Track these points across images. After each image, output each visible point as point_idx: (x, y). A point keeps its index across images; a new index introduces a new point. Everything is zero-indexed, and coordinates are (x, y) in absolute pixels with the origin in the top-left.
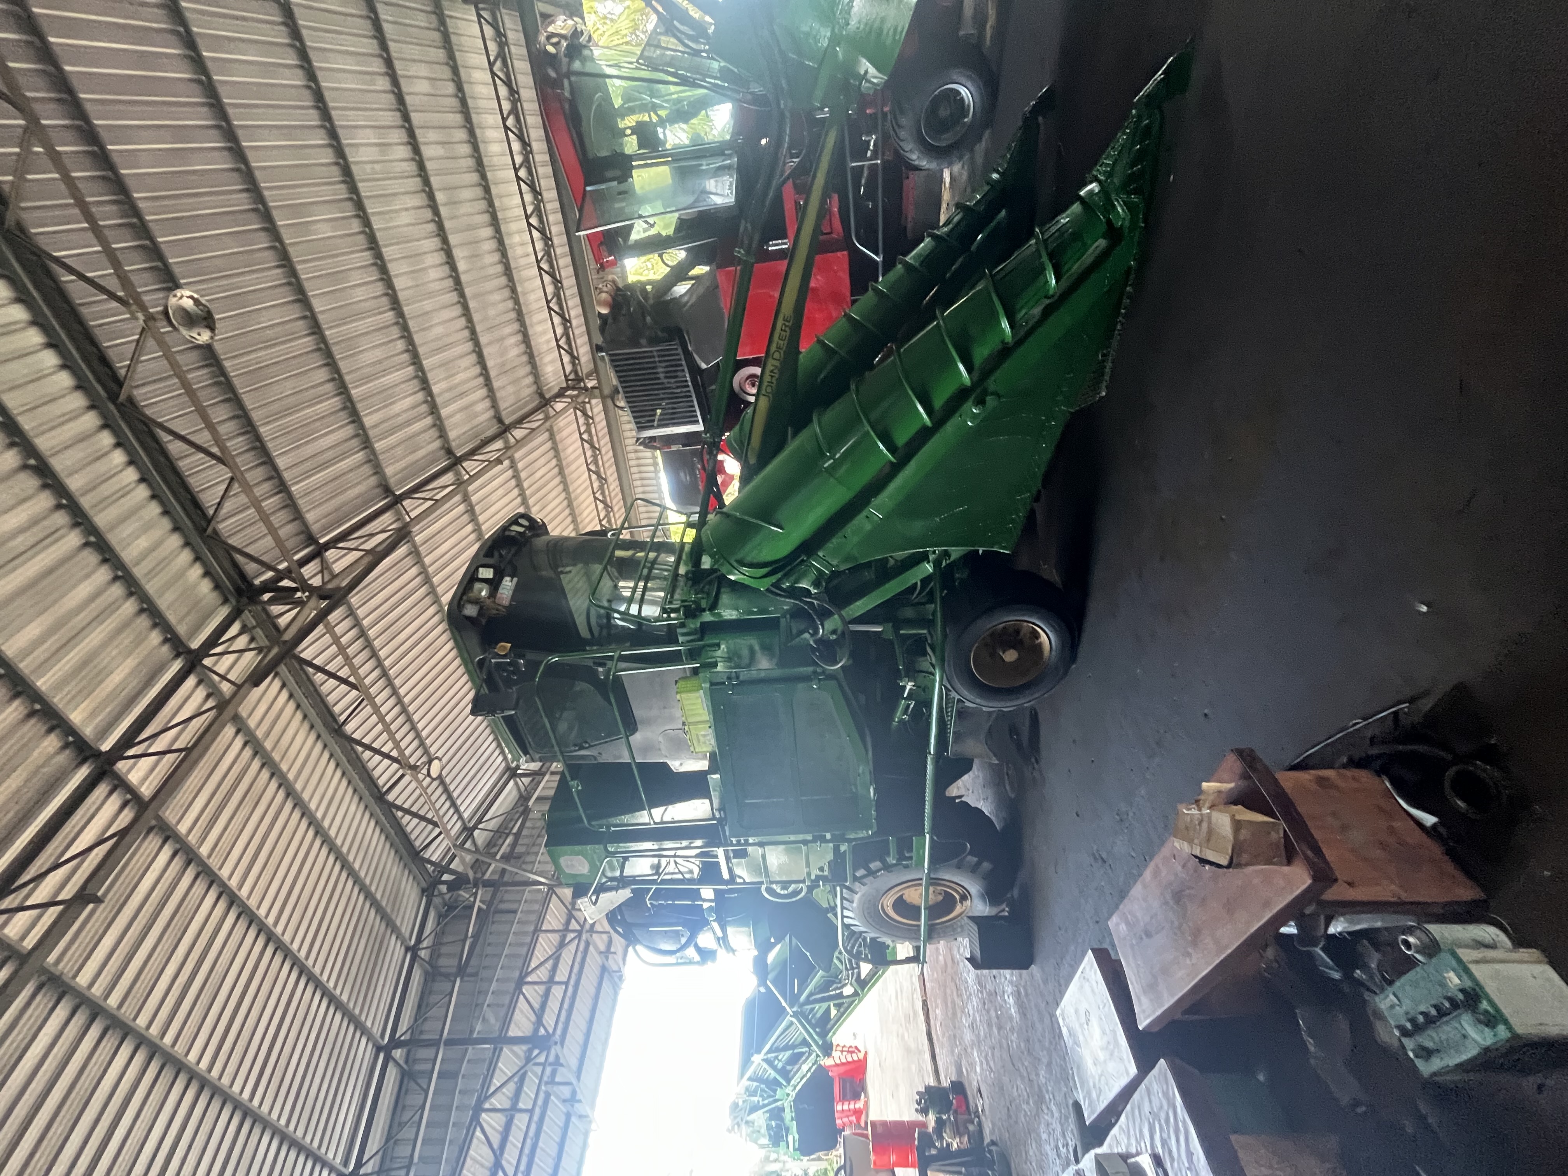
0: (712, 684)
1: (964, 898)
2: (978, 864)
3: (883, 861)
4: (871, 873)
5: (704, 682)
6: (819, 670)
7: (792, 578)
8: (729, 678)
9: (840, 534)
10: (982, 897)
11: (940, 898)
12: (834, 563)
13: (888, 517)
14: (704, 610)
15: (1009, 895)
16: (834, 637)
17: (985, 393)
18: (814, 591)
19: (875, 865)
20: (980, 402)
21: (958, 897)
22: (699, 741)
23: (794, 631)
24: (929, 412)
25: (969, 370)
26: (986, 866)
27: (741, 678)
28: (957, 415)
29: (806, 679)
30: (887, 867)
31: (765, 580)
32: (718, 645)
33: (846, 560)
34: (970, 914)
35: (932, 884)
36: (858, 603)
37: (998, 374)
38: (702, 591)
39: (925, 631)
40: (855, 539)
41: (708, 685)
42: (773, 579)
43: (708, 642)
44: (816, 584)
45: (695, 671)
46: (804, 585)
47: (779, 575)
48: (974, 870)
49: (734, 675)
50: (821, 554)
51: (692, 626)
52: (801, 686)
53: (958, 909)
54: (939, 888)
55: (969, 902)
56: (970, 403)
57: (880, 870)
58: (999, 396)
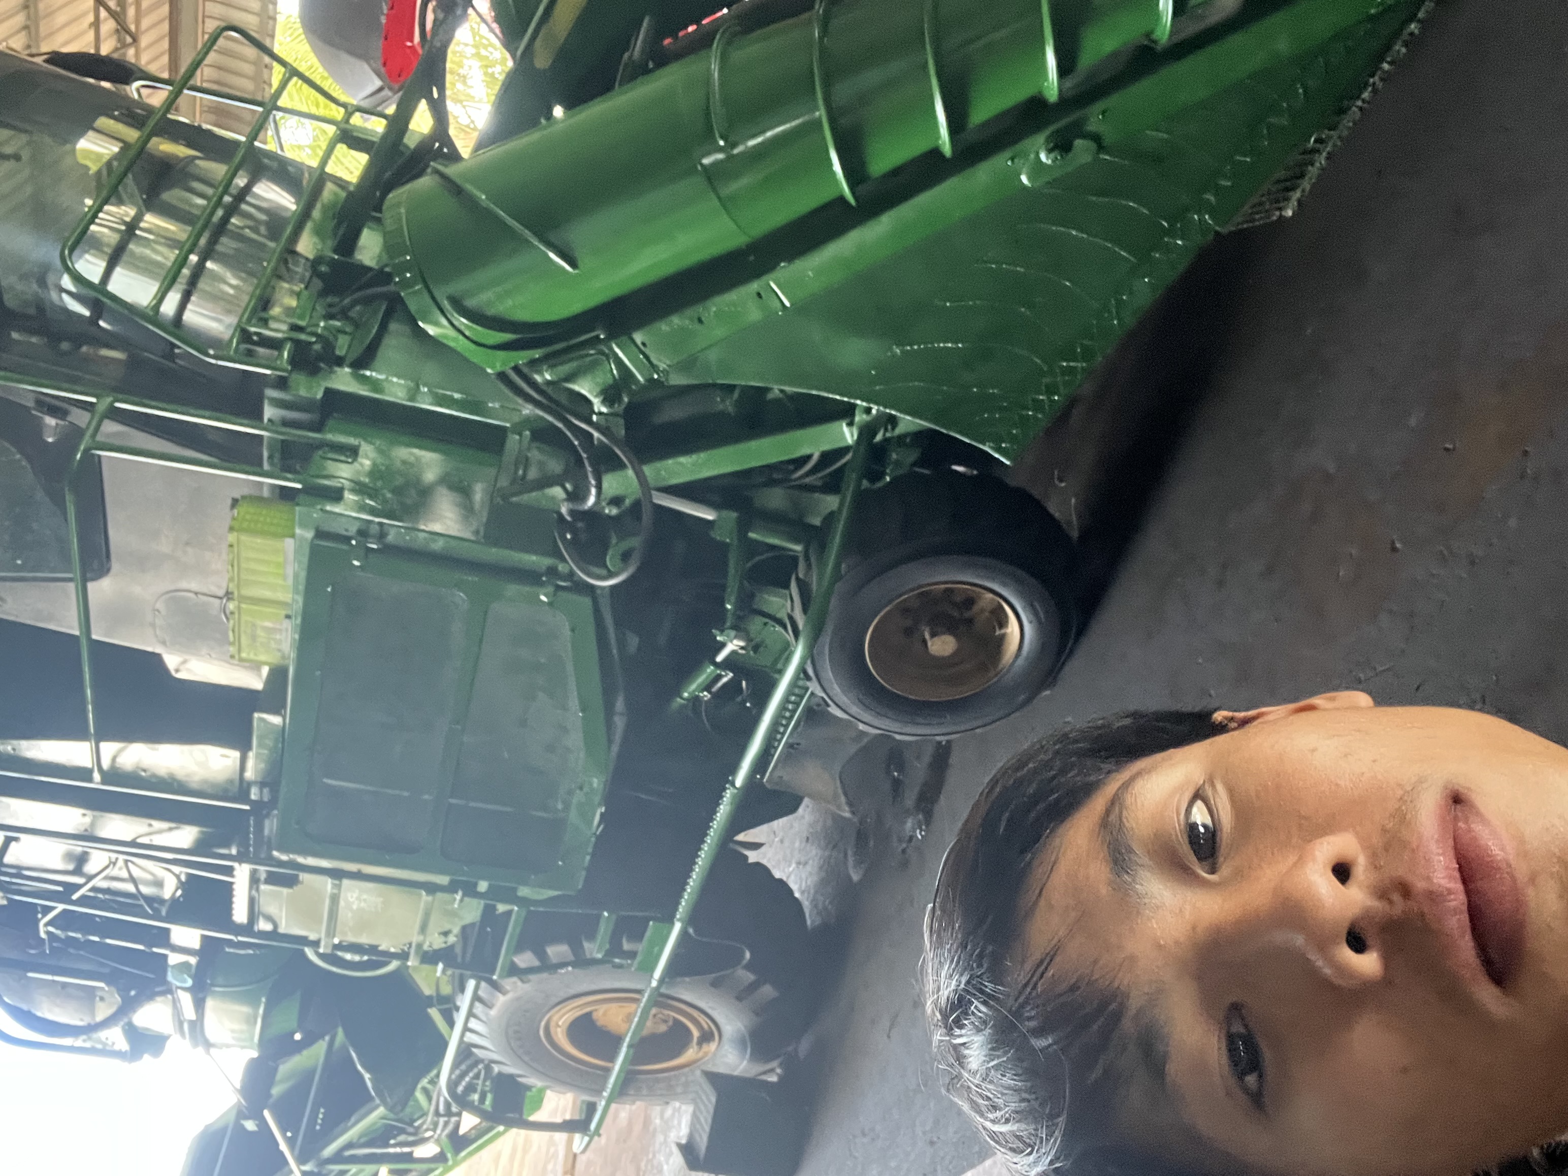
0: (320, 534)
1: (706, 1037)
2: (753, 987)
3: (576, 948)
4: (547, 966)
5: (303, 525)
6: (561, 567)
7: (565, 369)
8: (363, 533)
9: (690, 312)
10: (741, 1043)
11: (663, 1028)
12: (662, 366)
13: (801, 309)
14: (339, 362)
15: (790, 1049)
16: (614, 511)
17: (1077, 130)
18: (598, 405)
19: (557, 951)
20: (1062, 146)
21: (696, 1033)
22: (254, 638)
23: (533, 474)
24: (956, 124)
25: (1064, 70)
26: (768, 991)
27: (391, 538)
28: (1008, 154)
29: (531, 577)
30: (581, 962)
31: (501, 354)
32: (353, 452)
33: (686, 366)
34: (711, 1068)
35: (657, 1004)
36: (683, 459)
37: (1114, 101)
38: (344, 314)
39: (798, 548)
40: (719, 332)
41: (309, 535)
42: (521, 358)
43: (329, 437)
44: (610, 395)
45: (286, 494)
46: (584, 388)
47: (537, 354)
48: (743, 995)
49: (375, 529)
50: (638, 337)
51: (303, 392)
52: (513, 589)
53: (690, 1054)
54: (666, 1012)
55: (713, 1046)
56: (1040, 139)
57: (564, 965)
58: (1101, 148)
